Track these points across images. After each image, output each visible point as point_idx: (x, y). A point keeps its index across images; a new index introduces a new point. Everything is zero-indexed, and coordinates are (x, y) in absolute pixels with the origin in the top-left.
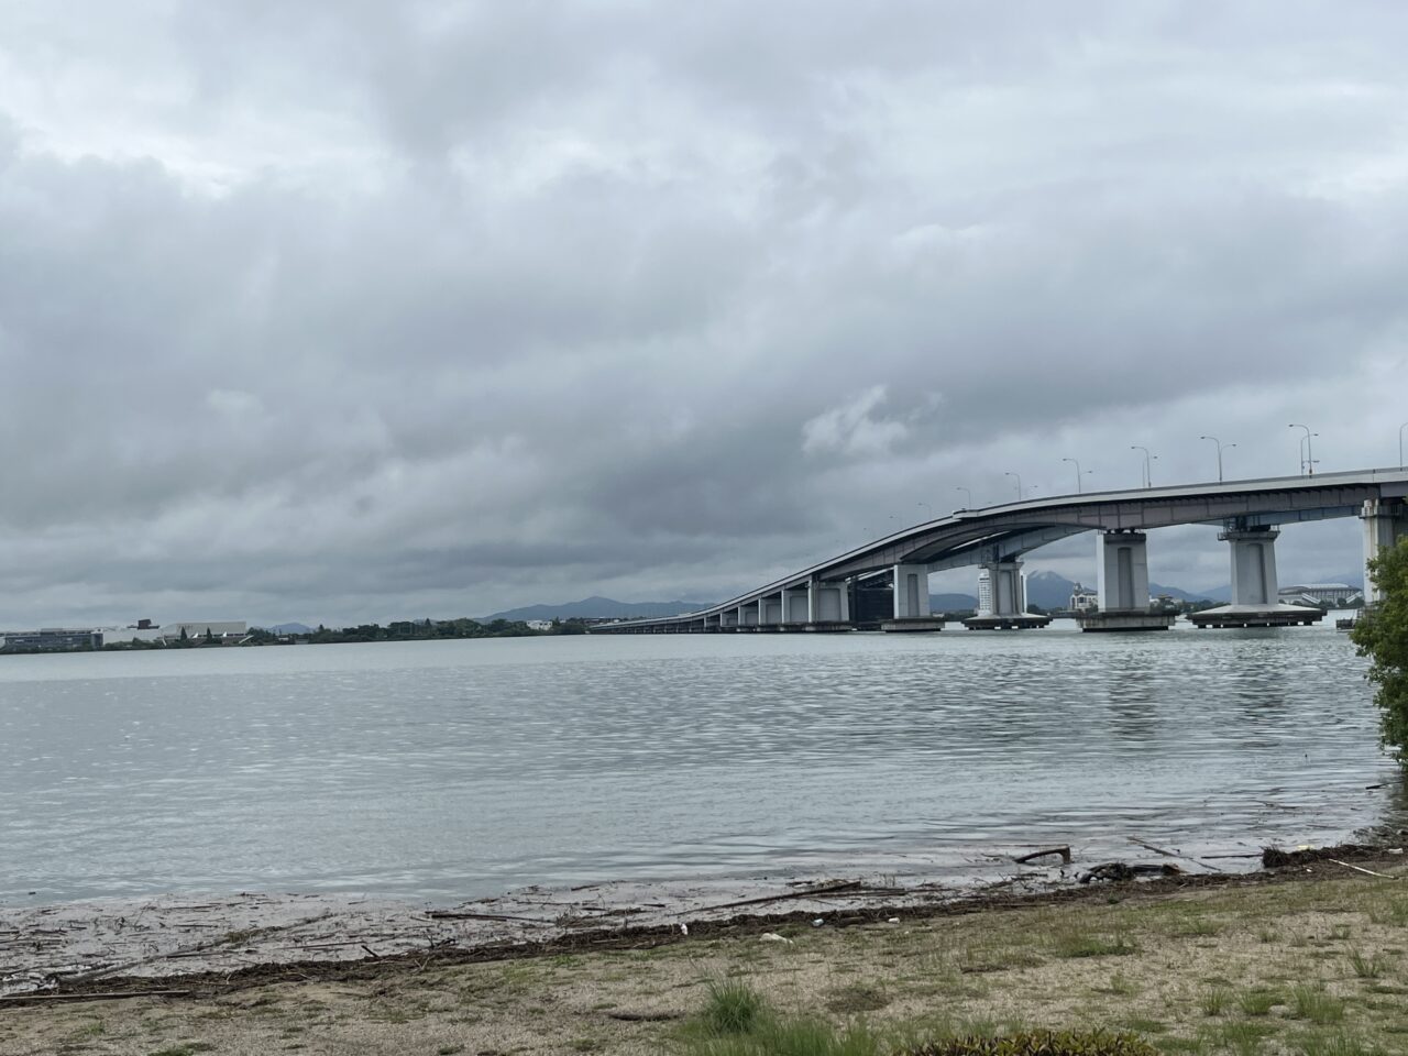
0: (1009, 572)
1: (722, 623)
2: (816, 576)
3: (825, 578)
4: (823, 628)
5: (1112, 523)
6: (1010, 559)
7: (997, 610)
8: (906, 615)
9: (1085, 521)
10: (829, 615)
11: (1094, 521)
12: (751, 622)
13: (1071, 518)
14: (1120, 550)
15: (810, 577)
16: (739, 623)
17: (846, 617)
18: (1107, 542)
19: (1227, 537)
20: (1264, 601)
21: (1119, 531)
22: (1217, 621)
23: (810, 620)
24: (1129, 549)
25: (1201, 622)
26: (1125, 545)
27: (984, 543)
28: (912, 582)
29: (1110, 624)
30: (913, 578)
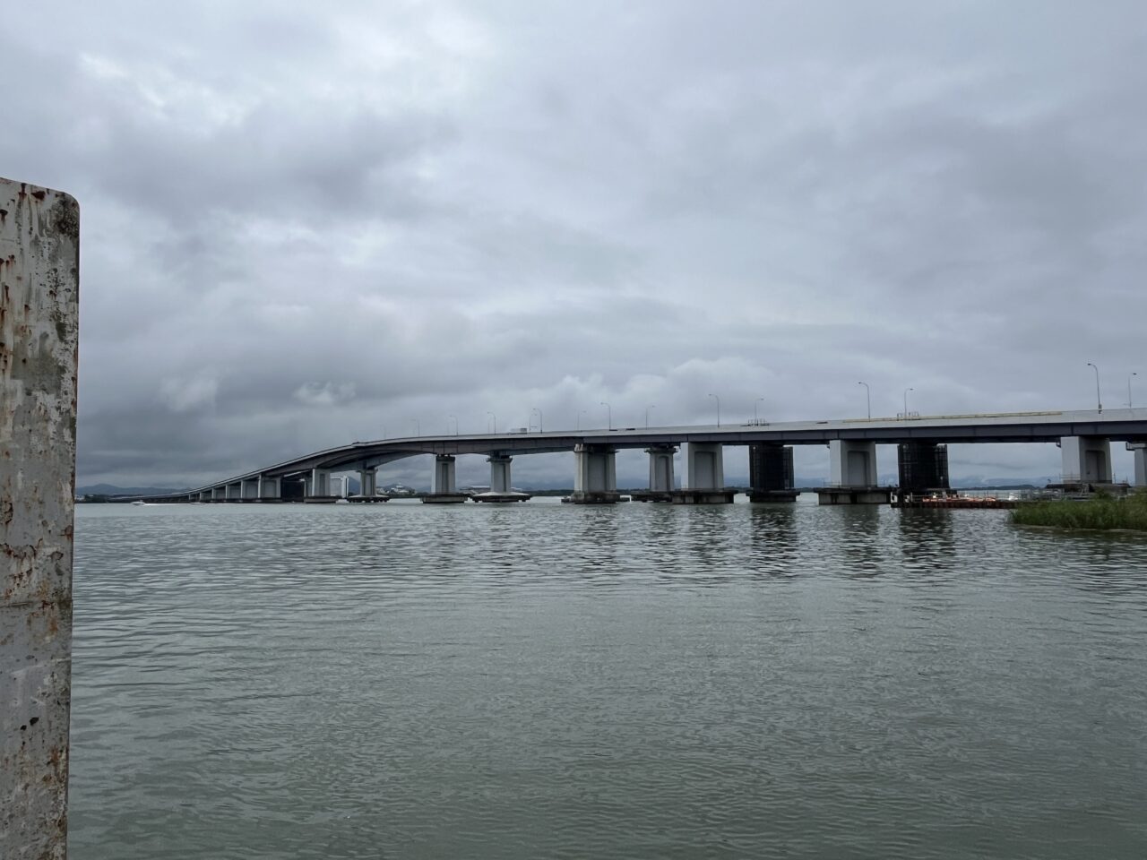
0: (370, 474)
1: (201, 497)
2: (263, 474)
3: (268, 475)
4: (265, 500)
5: (441, 451)
6: (372, 468)
8: (318, 494)
9: (425, 449)
10: (270, 494)
11: (431, 450)
12: (220, 497)
13: (418, 448)
14: (444, 464)
15: (260, 474)
16: (213, 497)
17: (279, 495)
18: (438, 460)
20: (505, 490)
21: (443, 455)
22: (485, 499)
23: (259, 496)
24: (447, 464)
25: (476, 499)
26: (445, 462)
27: (360, 460)
28: (322, 478)
29: (438, 500)
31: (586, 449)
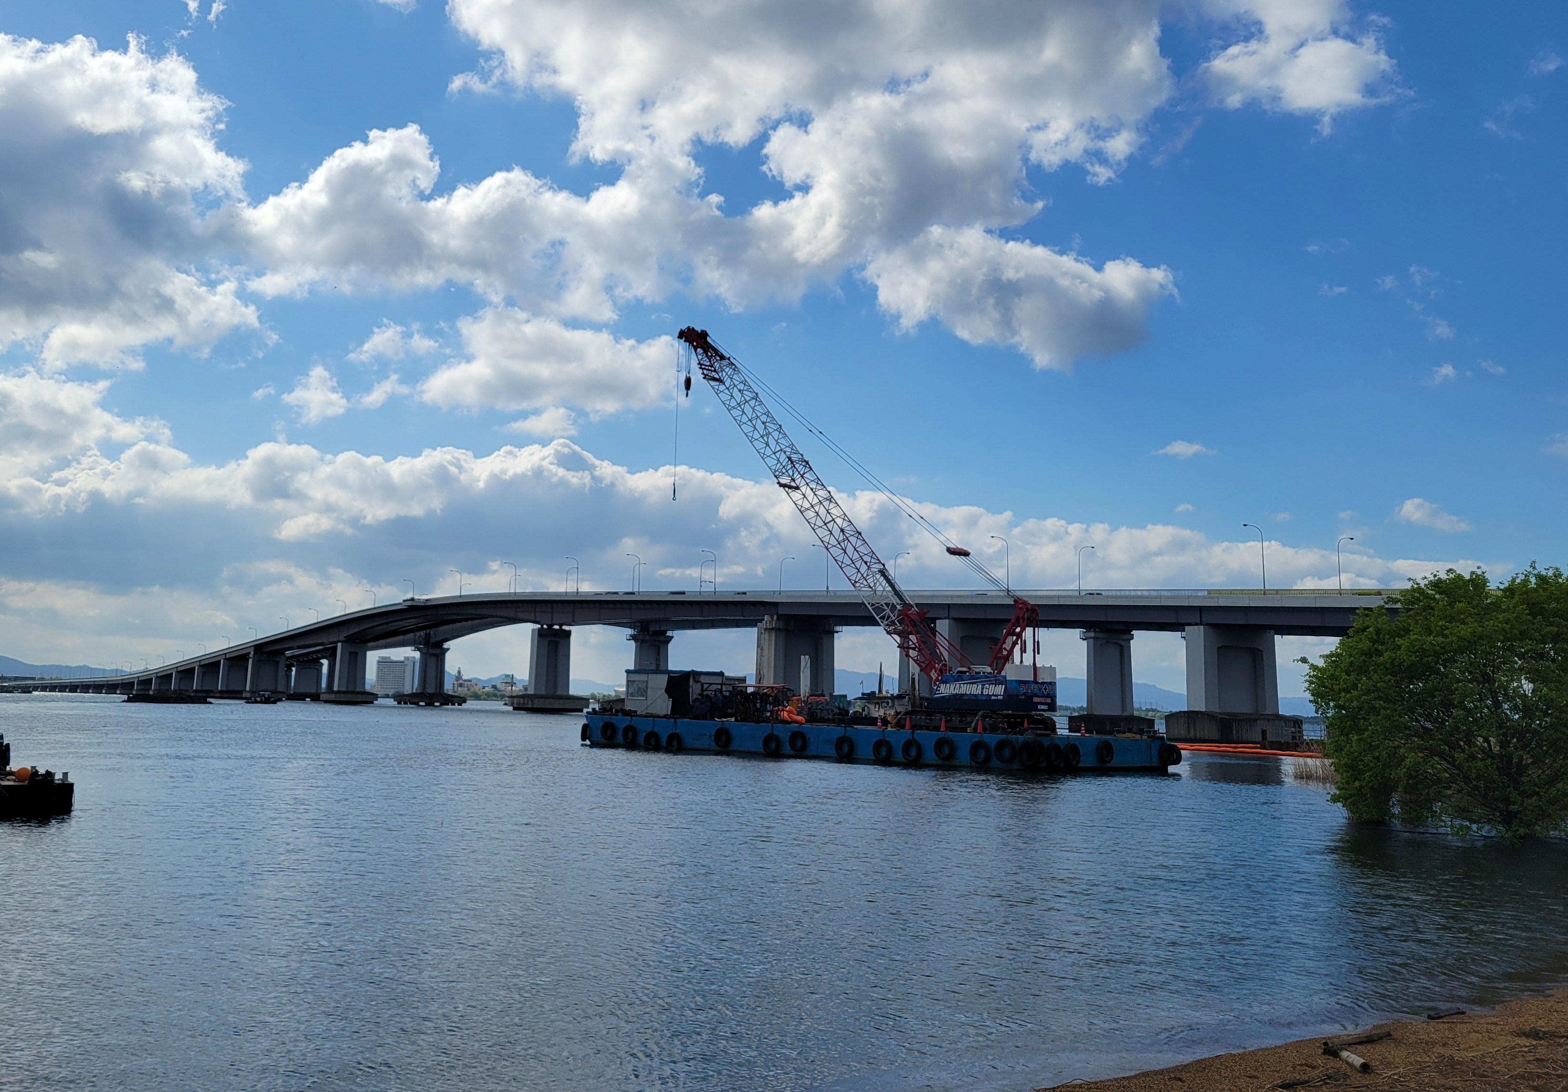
0: (436, 656)
2: (257, 648)
3: (266, 650)
5: (544, 619)
6: (439, 644)
7: (422, 685)
9: (519, 615)
11: (532, 617)
15: (253, 648)
18: (537, 635)
19: (633, 638)
21: (550, 626)
24: (557, 643)
26: (554, 639)
28: (353, 659)
30: (354, 654)
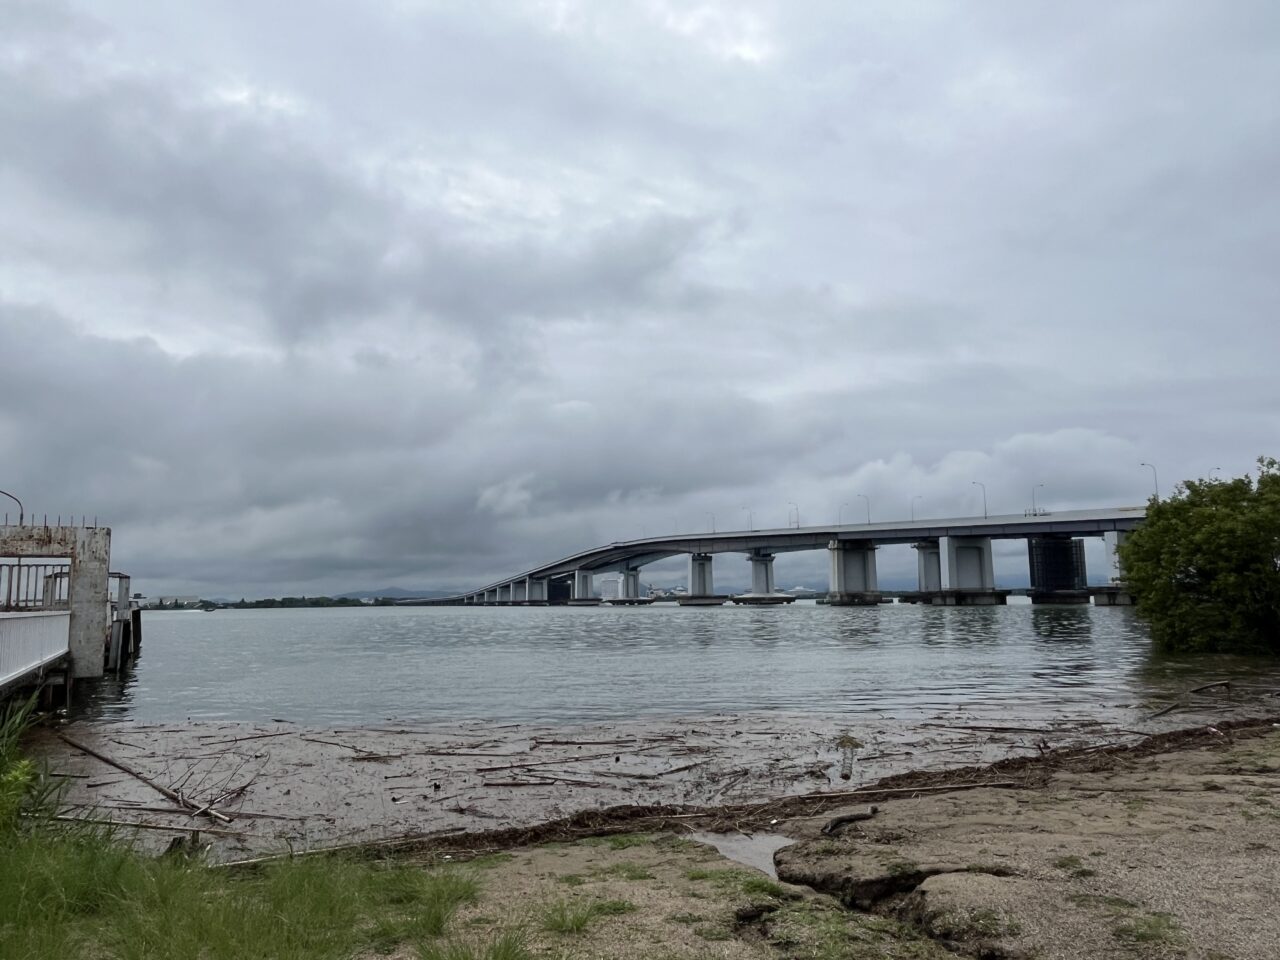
0: (634, 576)
1: (475, 600)
4: (533, 603)
7: (628, 595)
8: (581, 597)
9: (681, 548)
10: (537, 597)
11: (687, 549)
12: (492, 600)
13: (674, 548)
14: (700, 564)
15: (527, 577)
16: (485, 600)
17: (546, 598)
19: (751, 559)
20: (768, 592)
22: (745, 601)
23: (527, 599)
24: (703, 564)
25: (736, 601)
27: (622, 560)
28: (585, 580)
29: (695, 602)
30: (585, 577)
31: (841, 545)
